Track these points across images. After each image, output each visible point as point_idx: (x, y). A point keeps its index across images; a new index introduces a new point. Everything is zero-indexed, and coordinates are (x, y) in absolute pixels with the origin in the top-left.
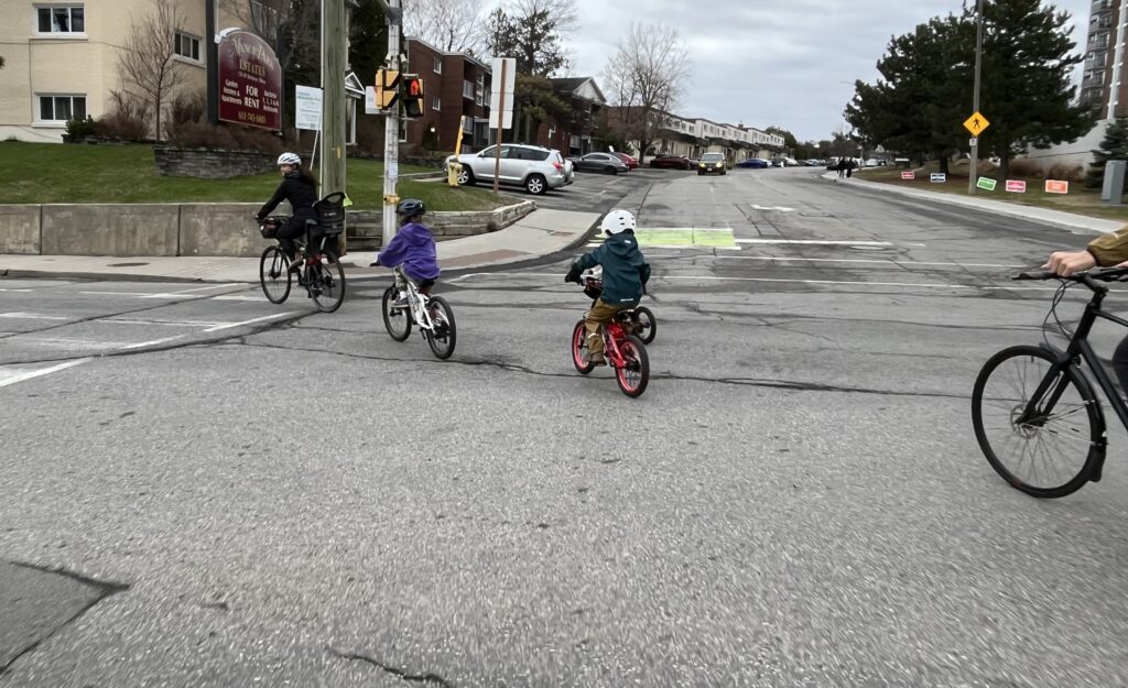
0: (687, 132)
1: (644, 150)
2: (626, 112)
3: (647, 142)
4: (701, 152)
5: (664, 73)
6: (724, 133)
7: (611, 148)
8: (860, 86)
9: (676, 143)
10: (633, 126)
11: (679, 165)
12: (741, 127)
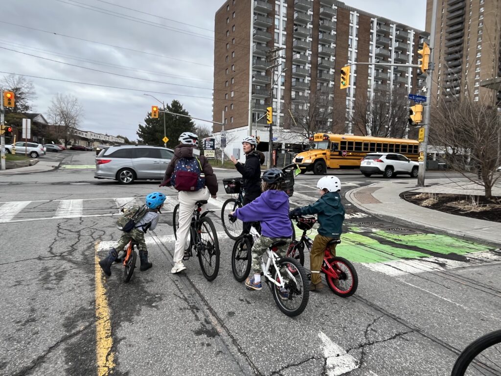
0: (84, 136)
1: (67, 143)
2: (58, 128)
3: (68, 140)
4: (91, 144)
5: (73, 113)
6: (100, 137)
7: (53, 142)
8: (140, 126)
9: (80, 141)
10: (61, 134)
11: (82, 149)
12: (106, 135)
